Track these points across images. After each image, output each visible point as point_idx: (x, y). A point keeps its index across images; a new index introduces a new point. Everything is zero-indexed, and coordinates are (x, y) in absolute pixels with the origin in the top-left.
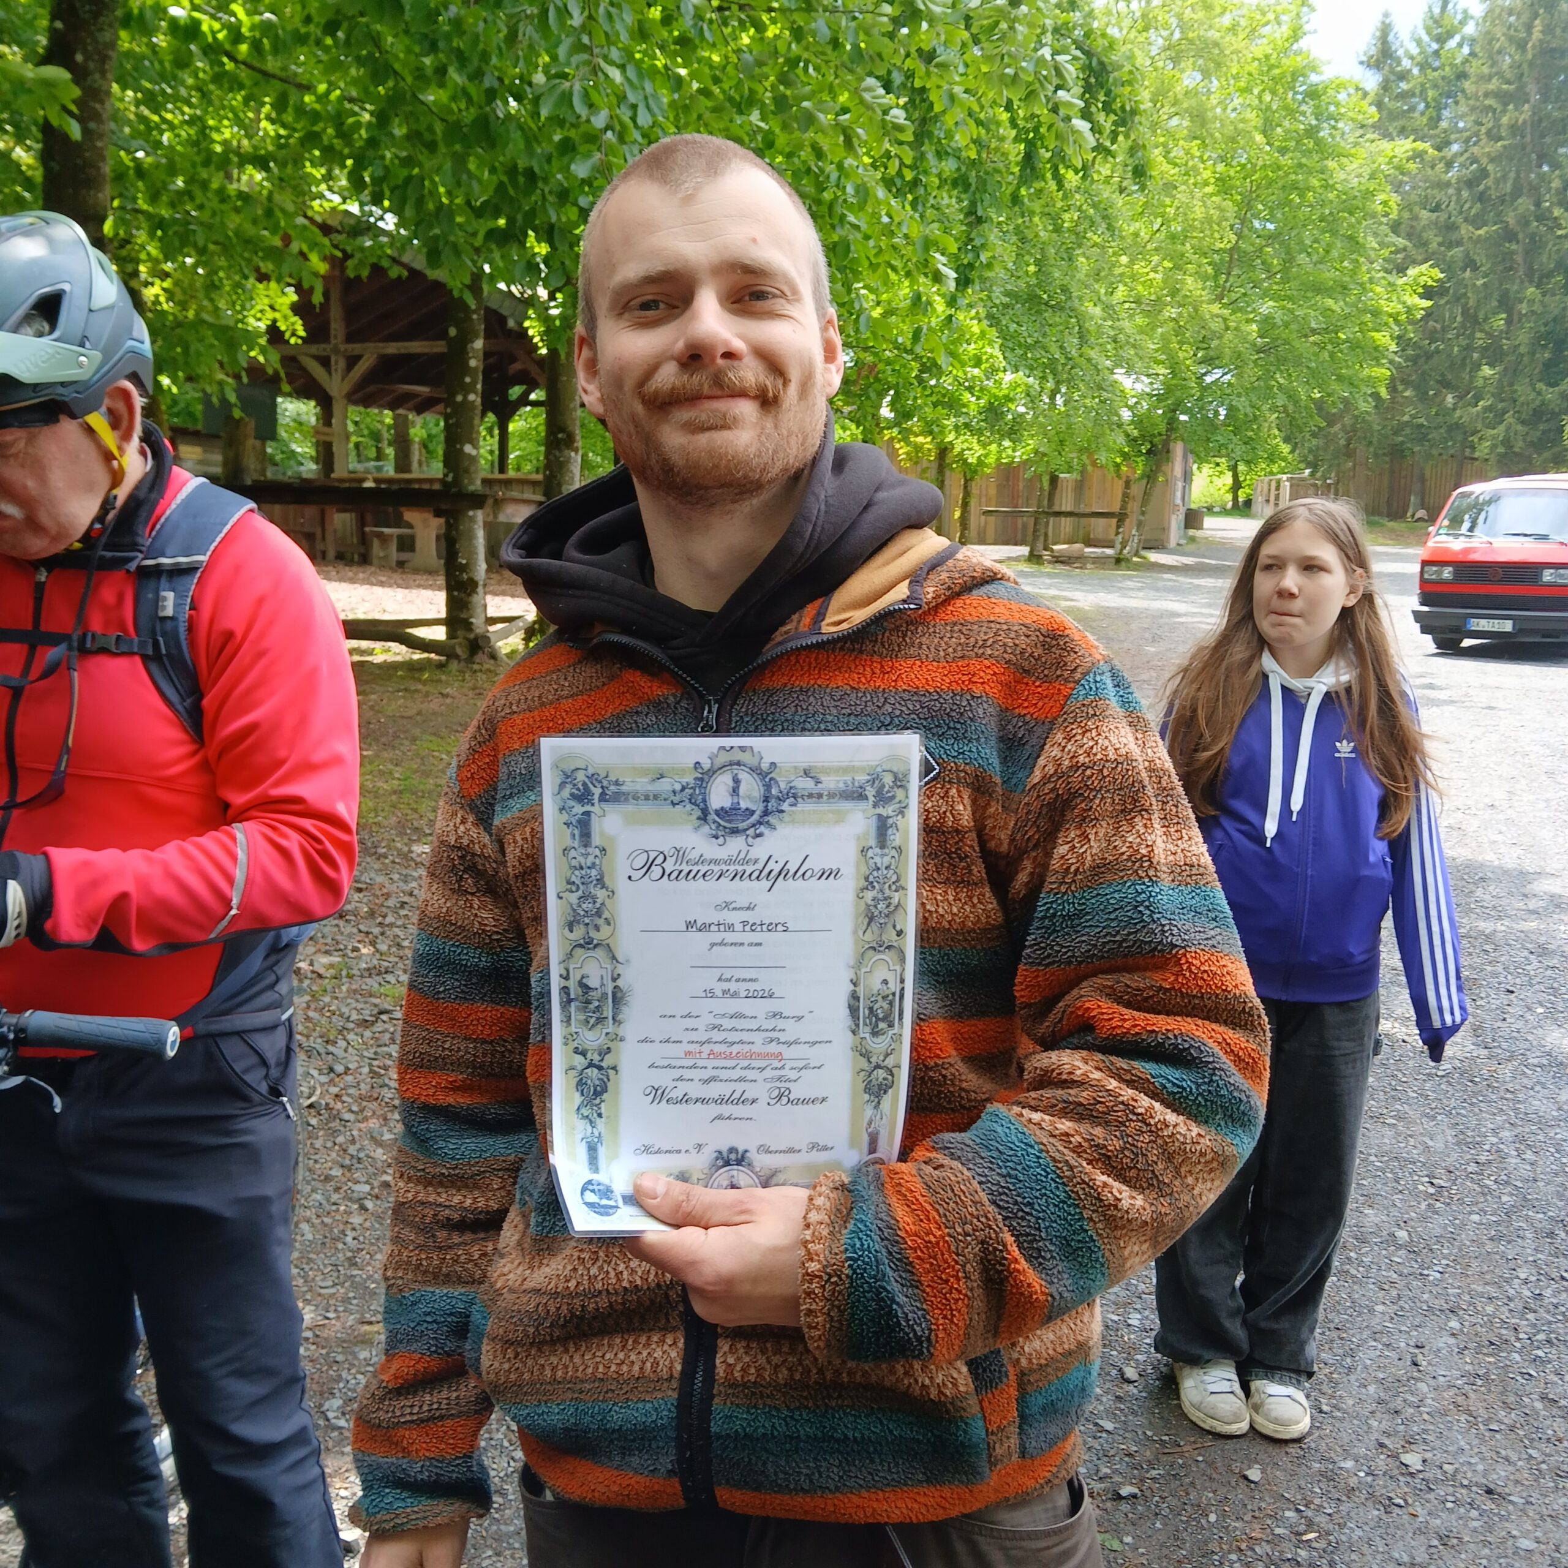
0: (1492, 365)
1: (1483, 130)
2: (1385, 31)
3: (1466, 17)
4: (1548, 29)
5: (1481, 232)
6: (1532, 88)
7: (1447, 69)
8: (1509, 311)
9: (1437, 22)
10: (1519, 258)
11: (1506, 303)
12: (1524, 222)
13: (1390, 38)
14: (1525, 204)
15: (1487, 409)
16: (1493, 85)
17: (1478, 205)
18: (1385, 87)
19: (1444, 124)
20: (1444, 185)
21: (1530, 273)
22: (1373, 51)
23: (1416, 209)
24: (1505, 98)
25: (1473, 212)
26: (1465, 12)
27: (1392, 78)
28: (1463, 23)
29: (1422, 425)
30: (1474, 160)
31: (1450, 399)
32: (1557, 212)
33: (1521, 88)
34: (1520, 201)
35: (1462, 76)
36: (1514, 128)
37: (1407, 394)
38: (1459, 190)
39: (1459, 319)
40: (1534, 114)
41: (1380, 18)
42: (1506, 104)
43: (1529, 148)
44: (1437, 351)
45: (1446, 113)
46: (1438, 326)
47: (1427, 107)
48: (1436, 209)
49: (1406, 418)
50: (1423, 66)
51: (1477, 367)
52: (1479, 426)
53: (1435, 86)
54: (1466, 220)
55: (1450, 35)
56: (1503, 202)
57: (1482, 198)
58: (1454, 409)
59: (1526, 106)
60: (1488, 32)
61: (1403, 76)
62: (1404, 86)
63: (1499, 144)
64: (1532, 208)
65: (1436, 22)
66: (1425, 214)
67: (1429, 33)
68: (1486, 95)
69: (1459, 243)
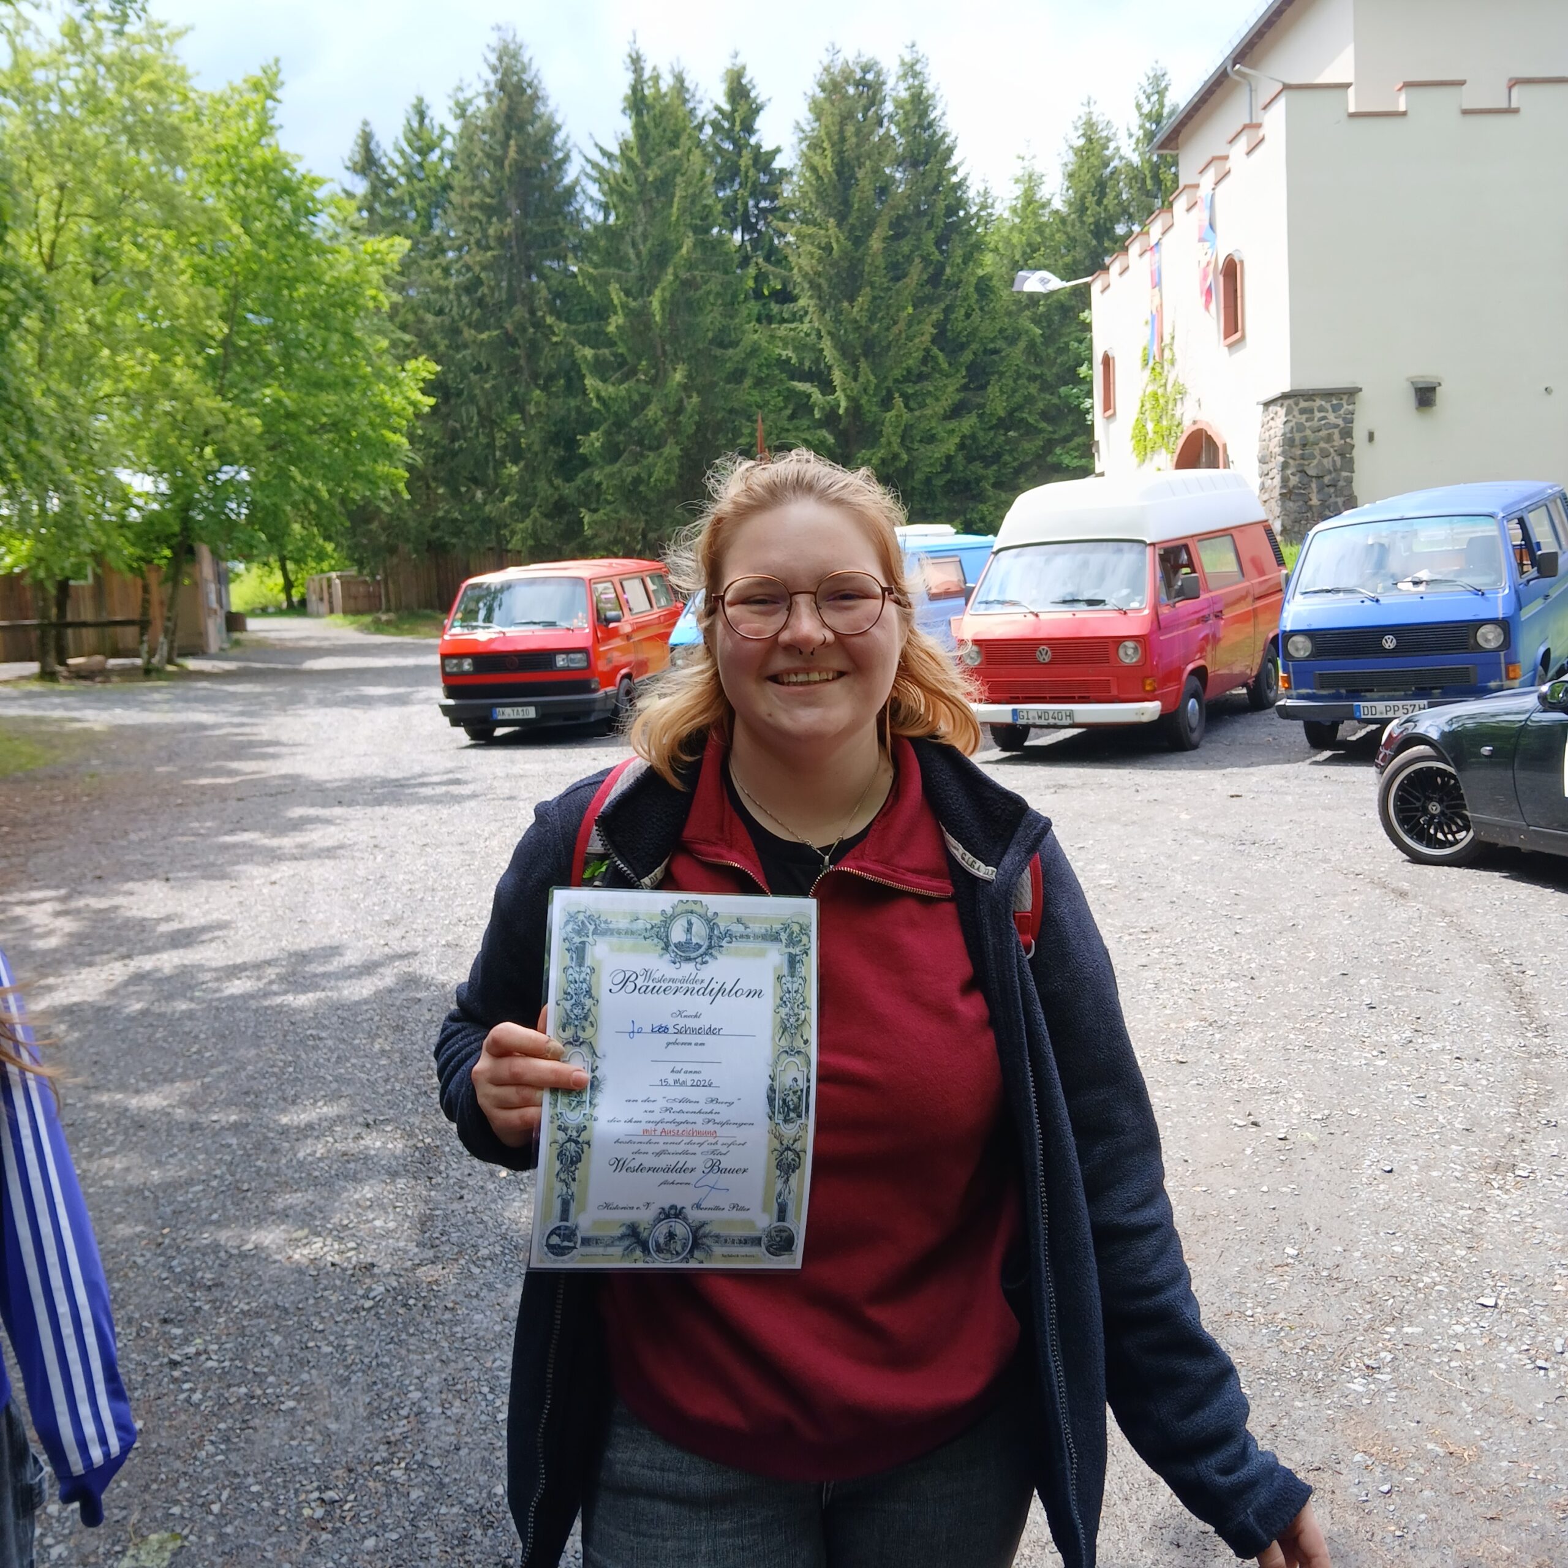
0: (515, 462)
1: (472, 240)
2: (366, 140)
3: (444, 132)
4: (520, 150)
5: (484, 336)
6: (512, 204)
7: (432, 180)
8: (522, 411)
9: (417, 136)
10: (522, 362)
11: (518, 404)
12: (521, 328)
13: (373, 146)
14: (520, 311)
15: (514, 504)
16: (476, 197)
17: (478, 311)
18: (374, 193)
19: (437, 232)
20: (444, 291)
21: (535, 376)
22: (357, 158)
23: (421, 312)
24: (490, 211)
25: (474, 317)
26: (442, 127)
27: (379, 184)
28: (441, 138)
29: (457, 520)
30: (469, 268)
31: (479, 495)
32: (549, 320)
33: (502, 203)
34: (515, 308)
35: (447, 187)
36: (501, 240)
37: (441, 491)
38: (458, 297)
39: (476, 418)
40: (517, 228)
41: (360, 125)
42: (489, 217)
43: (517, 259)
44: (461, 448)
45: (436, 222)
46: (458, 426)
47: (418, 215)
48: (440, 312)
49: (440, 514)
50: (410, 177)
51: (502, 464)
52: (508, 521)
53: (423, 197)
54: (469, 325)
55: (431, 148)
56: (500, 309)
57: (480, 303)
58: (485, 504)
59: (509, 220)
60: (466, 148)
61: (391, 183)
62: (392, 192)
63: (489, 254)
64: (527, 316)
65: (415, 135)
66: (430, 318)
67: (410, 145)
68: (472, 206)
69: (466, 346)
